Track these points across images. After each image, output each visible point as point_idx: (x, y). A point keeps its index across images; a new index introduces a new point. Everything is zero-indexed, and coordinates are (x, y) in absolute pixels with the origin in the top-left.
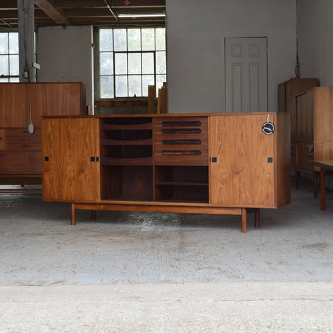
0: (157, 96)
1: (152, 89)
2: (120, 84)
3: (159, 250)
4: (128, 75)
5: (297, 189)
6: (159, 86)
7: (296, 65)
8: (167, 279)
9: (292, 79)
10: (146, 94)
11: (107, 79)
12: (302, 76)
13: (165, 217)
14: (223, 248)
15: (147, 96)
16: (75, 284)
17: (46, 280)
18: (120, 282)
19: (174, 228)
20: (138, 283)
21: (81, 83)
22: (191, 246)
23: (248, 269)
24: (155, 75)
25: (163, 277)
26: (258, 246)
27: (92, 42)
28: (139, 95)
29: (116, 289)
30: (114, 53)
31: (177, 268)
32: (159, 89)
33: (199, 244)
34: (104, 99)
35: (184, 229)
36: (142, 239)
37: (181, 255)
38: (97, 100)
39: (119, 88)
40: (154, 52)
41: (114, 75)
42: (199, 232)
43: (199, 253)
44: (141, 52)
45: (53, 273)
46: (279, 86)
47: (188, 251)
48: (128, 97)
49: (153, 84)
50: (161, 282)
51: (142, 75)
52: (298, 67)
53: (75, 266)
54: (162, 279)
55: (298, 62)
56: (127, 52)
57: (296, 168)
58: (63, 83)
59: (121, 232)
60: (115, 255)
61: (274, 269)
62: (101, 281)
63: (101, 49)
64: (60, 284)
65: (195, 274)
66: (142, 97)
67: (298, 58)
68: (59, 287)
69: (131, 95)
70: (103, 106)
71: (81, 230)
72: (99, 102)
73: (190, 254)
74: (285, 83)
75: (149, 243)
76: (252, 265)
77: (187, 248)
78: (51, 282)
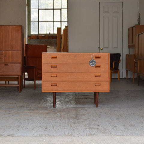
0: (62, 33)
1: (59, 30)
2: (42, 26)
3: (64, 118)
4: (46, 22)
5: (138, 85)
6: (63, 28)
7: (138, 17)
8: (69, 134)
9: (136, 25)
10: (56, 32)
11: (35, 24)
12: (142, 24)
13: (67, 100)
14: (99, 117)
15: (56, 33)
16: (19, 136)
17: (3, 134)
18: (44, 136)
19: (72, 106)
20: (54, 136)
21: (21, 26)
22: (82, 116)
23: (113, 129)
24: (61, 22)
25: (67, 133)
26: (118, 116)
27: (27, 4)
28: (52, 33)
29: (41, 139)
30: (39, 9)
31: (74, 128)
32: (63, 30)
33: (86, 115)
34: (33, 35)
35: (78, 106)
36: (55, 112)
37: (76, 121)
38: (29, 35)
39: (41, 28)
40: (61, 9)
41: (39, 22)
42: (86, 108)
43: (86, 120)
44: (54, 9)
45: (7, 130)
46: (129, 29)
47: (80, 119)
48: (46, 34)
49: (60, 27)
50: (66, 135)
51: (54, 22)
52: (139, 18)
53: (19, 127)
54: (67, 134)
55: (139, 16)
56: (46, 9)
57: (138, 73)
58: (11, 26)
59: (43, 108)
60: (40, 121)
61: (128, 129)
62: (33, 135)
63: (32, 7)
64: (11, 136)
65: (84, 131)
66: (54, 34)
67: (139, 14)
68: (10, 138)
69: (48, 33)
70: (32, 39)
71: (21, 107)
72: (30, 36)
73: (81, 120)
74: (132, 27)
75: (59, 114)
76: (115, 127)
77: (80, 117)
78: (6, 135)
